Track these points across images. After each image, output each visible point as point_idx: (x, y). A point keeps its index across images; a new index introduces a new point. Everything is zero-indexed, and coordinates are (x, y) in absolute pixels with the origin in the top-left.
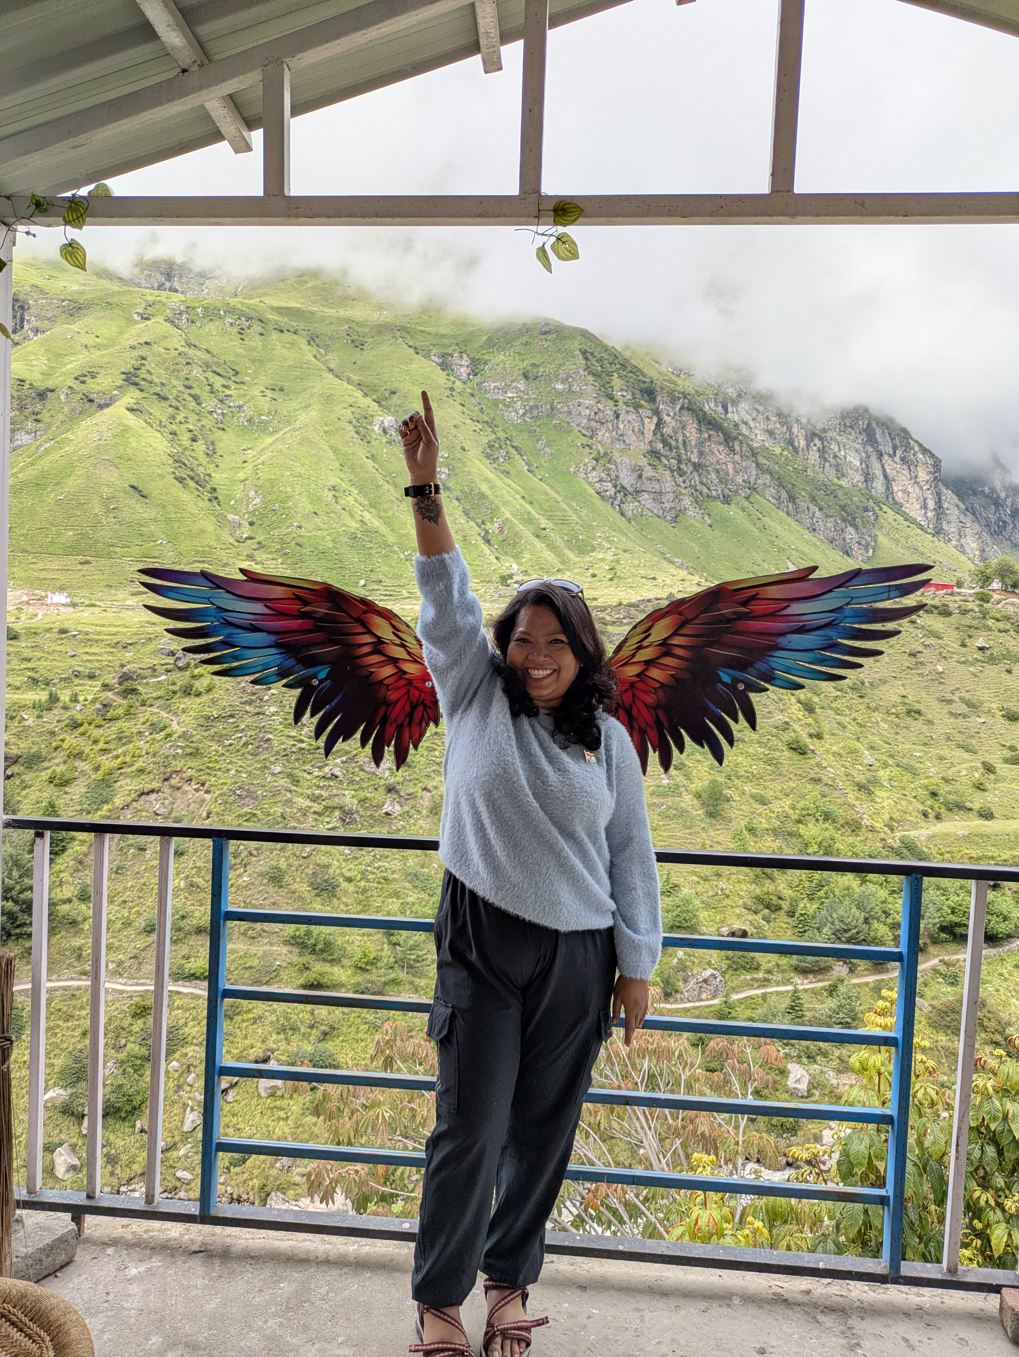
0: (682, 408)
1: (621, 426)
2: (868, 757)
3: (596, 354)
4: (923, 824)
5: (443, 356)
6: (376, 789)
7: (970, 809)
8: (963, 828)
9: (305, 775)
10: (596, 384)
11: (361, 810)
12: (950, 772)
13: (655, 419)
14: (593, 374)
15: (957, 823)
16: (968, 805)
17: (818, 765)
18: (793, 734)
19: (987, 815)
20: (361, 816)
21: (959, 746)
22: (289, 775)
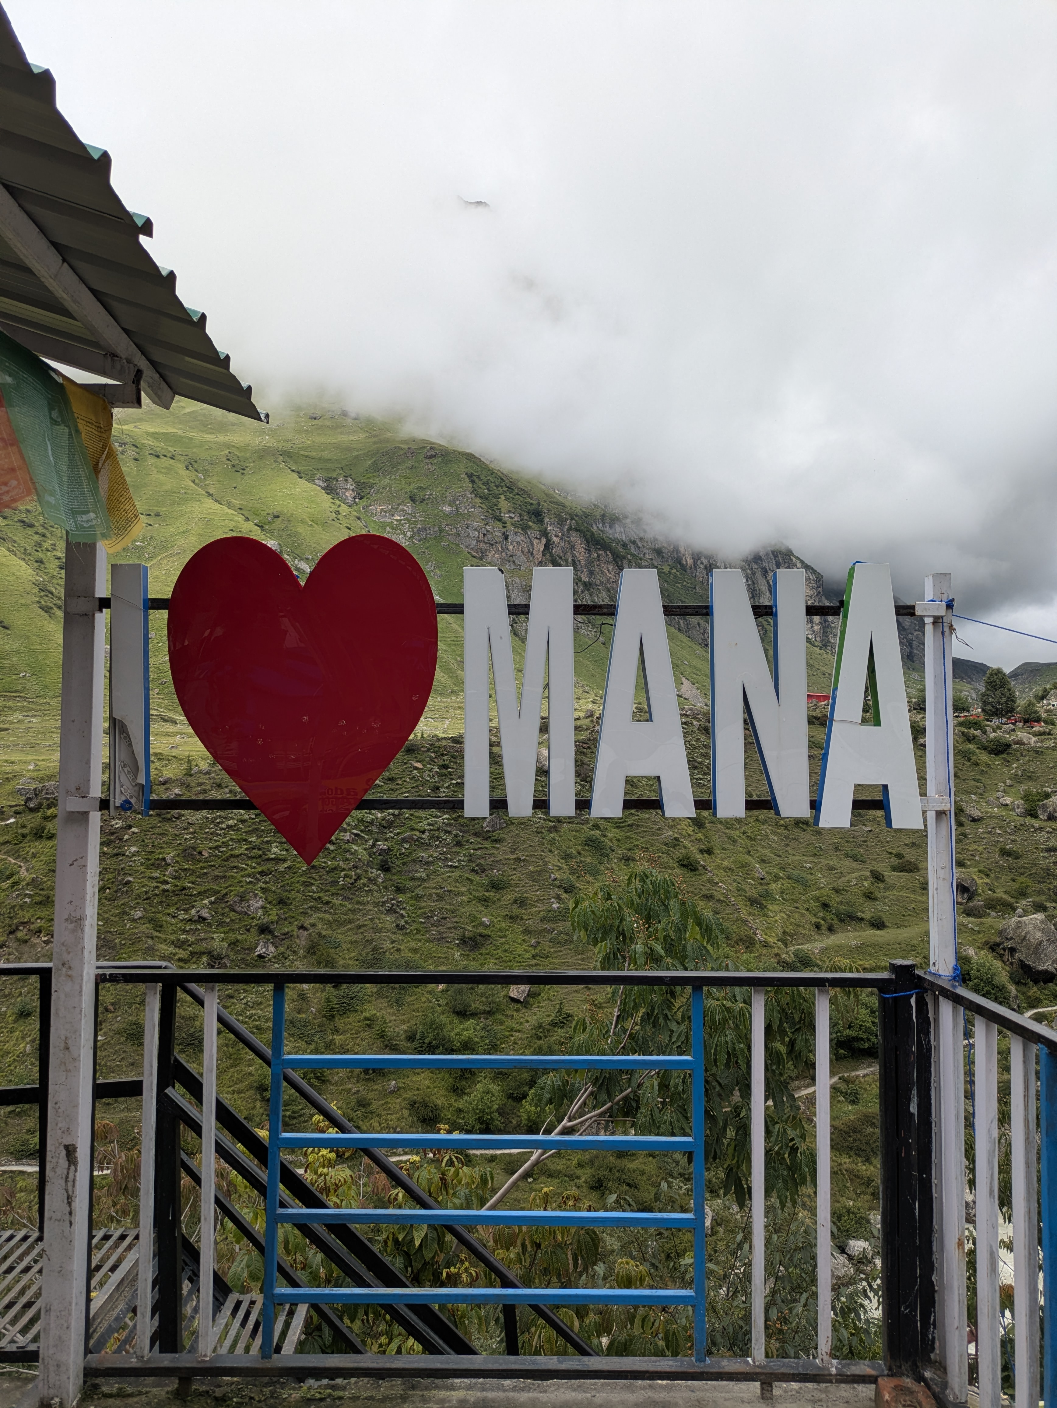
0: (570, 529)
1: (511, 547)
2: (760, 871)
3: (483, 477)
4: (816, 937)
5: (327, 480)
6: (248, 930)
7: (862, 919)
8: (855, 938)
9: (169, 919)
10: (483, 506)
11: (231, 954)
12: (840, 882)
13: (544, 541)
14: (481, 497)
15: (850, 934)
16: (860, 914)
17: (710, 881)
18: (683, 851)
19: (878, 924)
20: (232, 961)
21: (848, 856)
22: (151, 920)
